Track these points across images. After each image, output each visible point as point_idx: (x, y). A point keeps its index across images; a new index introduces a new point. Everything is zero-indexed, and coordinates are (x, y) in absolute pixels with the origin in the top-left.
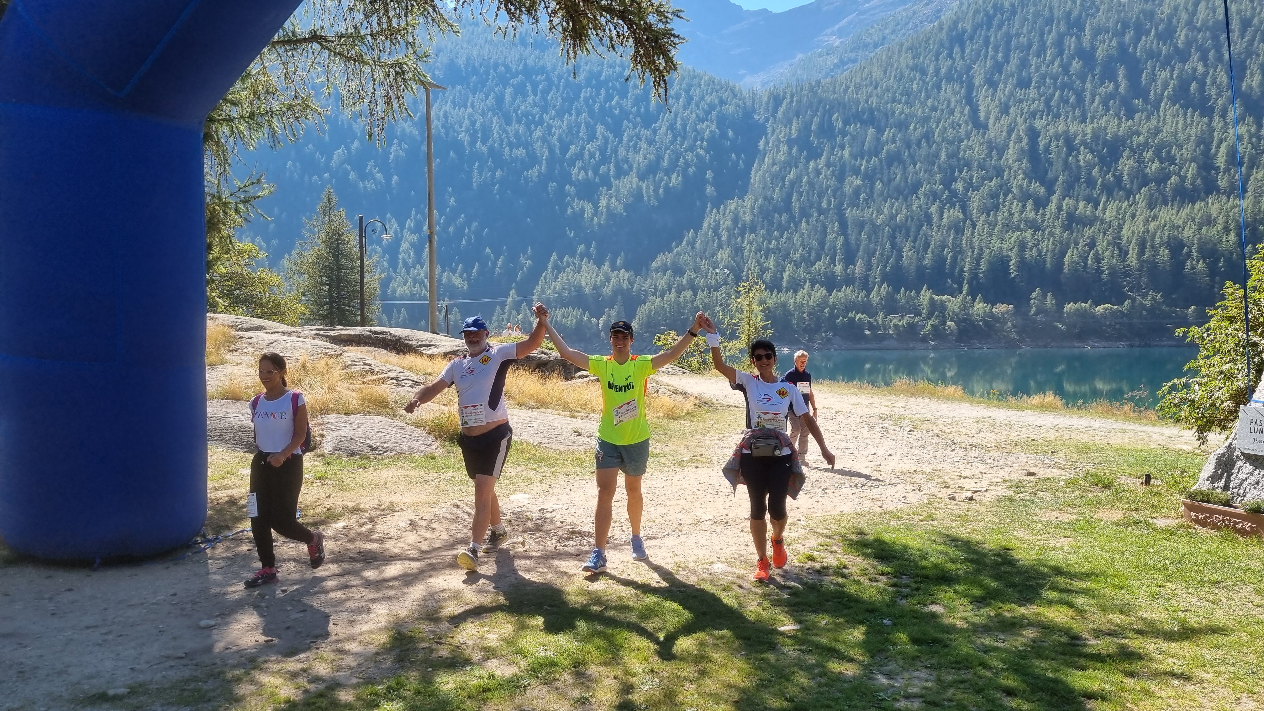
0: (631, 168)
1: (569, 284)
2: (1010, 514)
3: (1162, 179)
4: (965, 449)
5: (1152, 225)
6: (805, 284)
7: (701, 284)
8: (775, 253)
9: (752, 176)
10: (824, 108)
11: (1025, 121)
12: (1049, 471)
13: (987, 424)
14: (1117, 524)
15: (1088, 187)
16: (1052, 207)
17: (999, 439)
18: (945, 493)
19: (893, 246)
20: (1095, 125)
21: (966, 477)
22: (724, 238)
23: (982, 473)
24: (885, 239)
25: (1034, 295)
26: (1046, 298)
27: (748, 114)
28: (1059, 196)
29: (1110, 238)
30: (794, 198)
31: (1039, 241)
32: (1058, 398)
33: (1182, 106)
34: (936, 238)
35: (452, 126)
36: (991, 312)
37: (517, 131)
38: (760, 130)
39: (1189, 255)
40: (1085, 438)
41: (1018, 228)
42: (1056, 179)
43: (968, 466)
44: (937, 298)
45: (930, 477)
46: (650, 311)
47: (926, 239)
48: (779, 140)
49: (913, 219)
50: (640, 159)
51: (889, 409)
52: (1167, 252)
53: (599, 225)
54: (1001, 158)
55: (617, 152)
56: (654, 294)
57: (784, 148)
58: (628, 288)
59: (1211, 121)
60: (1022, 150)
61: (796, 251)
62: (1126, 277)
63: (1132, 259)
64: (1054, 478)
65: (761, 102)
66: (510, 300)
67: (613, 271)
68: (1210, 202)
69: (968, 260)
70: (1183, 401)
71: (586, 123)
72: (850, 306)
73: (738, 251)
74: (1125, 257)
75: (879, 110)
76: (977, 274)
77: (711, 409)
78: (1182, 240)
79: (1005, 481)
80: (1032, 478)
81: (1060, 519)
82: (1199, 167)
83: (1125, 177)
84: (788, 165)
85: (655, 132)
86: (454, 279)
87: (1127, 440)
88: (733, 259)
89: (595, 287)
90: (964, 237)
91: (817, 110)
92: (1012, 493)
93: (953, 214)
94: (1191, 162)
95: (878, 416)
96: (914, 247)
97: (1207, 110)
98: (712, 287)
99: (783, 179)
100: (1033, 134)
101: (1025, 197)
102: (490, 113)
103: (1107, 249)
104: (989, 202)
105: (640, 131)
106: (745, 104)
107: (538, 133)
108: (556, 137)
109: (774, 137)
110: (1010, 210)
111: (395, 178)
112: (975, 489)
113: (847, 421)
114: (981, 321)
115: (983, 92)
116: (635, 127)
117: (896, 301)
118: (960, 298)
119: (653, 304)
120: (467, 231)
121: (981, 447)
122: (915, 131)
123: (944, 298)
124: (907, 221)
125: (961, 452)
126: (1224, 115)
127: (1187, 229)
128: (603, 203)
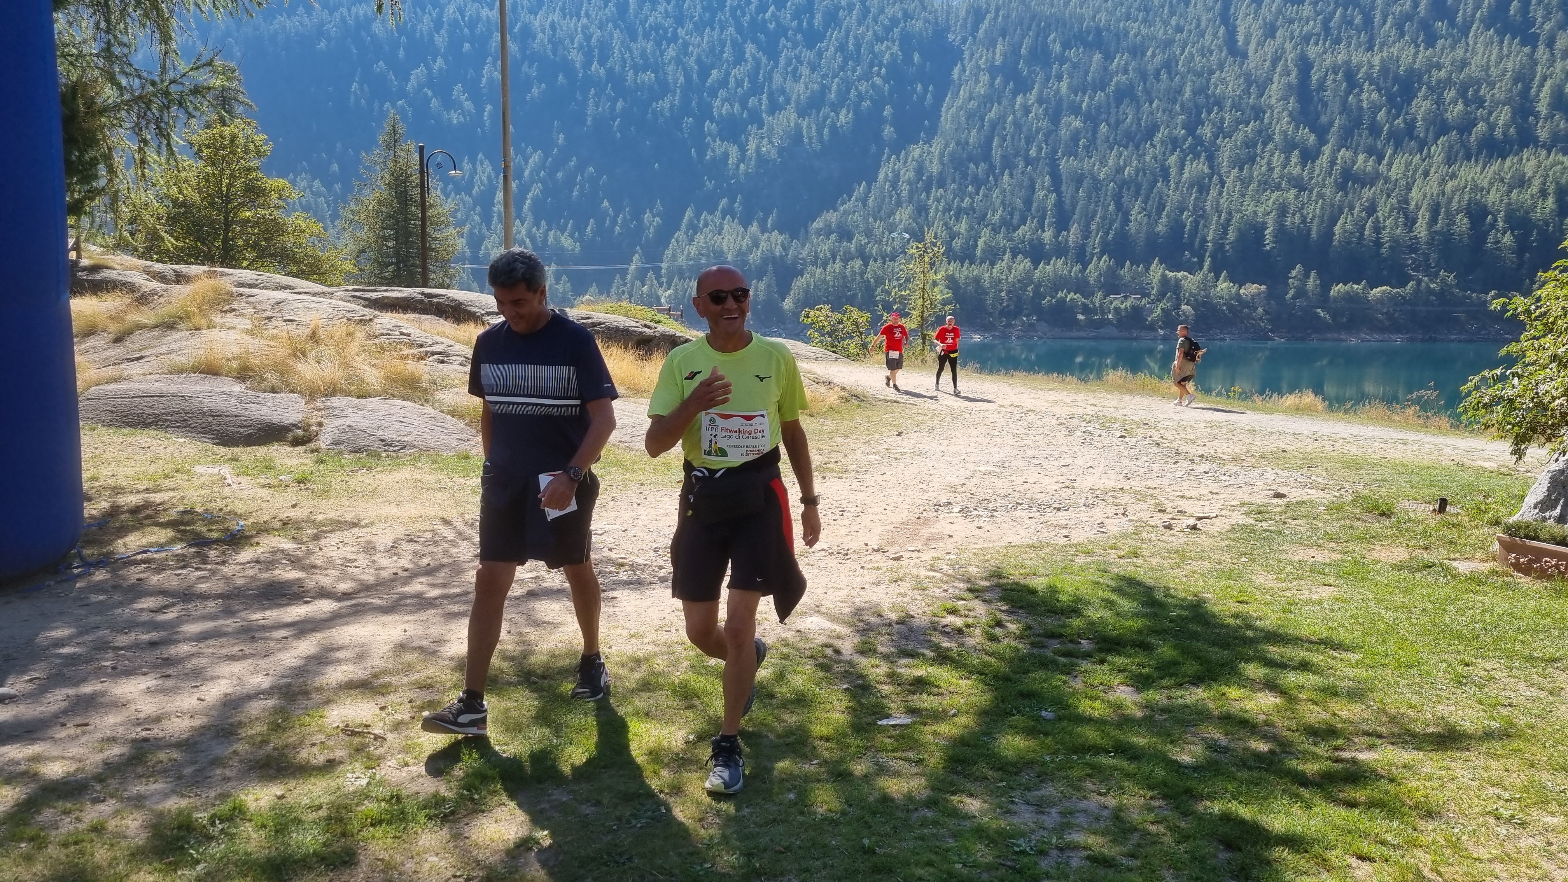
0: (788, 102)
1: (707, 247)
2: (1247, 550)
3: (1466, 126)
4: (1193, 461)
5: (1450, 186)
6: (1004, 254)
7: (874, 252)
8: (968, 214)
9: (943, 114)
10: (1039, 25)
11: (1295, 48)
12: (1303, 492)
13: (1225, 430)
14: (1399, 568)
15: (1371, 135)
16: (1323, 160)
17: (1238, 449)
18: (1158, 520)
19: (1119, 206)
20: (1385, 54)
21: (1191, 498)
22: (905, 194)
23: (1212, 493)
24: (1109, 199)
25: (1294, 273)
26: (1308, 277)
27: (940, 33)
28: (1333, 145)
29: (1394, 201)
30: (995, 143)
31: (1303, 204)
32: (1319, 399)
33: (1497, 32)
34: (1173, 197)
35: (561, 42)
36: (1238, 294)
37: (644, 51)
38: (954, 55)
39: (1493, 226)
40: (1354, 450)
41: (1278, 187)
42: (1331, 124)
43: (1194, 484)
44: (1170, 274)
45: (1140, 497)
46: (808, 285)
47: (1161, 198)
48: (978, 67)
49: (1145, 174)
50: (800, 90)
51: (1097, 409)
52: (1465, 220)
53: (747, 174)
54: (1262, 95)
55: (771, 79)
56: (814, 263)
57: (985, 78)
58: (781, 256)
59: (1533, 52)
60: (1289, 85)
61: (995, 211)
62: (1411, 252)
63: (1421, 229)
64: (1311, 502)
65: (957, 16)
66: (633, 267)
67: (763, 232)
68: (1525, 157)
69: (1213, 227)
70: (1496, 401)
71: (731, 41)
72: (1059, 284)
73: (922, 210)
74: (1412, 226)
75: (1108, 30)
76: (1223, 245)
77: (862, 404)
78: (1485, 206)
79: (1243, 504)
80: (1280, 501)
81: (1319, 558)
82: (1514, 113)
83: (1419, 123)
84: (988, 100)
85: (820, 54)
86: (563, 239)
87: (1409, 454)
88: (914, 220)
89: (740, 253)
90: (1210, 197)
91: (1029, 29)
92: (1252, 521)
93: (1197, 167)
94: (1504, 105)
95: (1082, 418)
96: (1144, 209)
97: (1530, 40)
98: (887, 255)
99: (982, 119)
100: (1305, 66)
101: (1289, 146)
102: (610, 25)
103: (1390, 216)
104: (1243, 153)
105: (801, 53)
106: (936, 19)
107: (671, 52)
108: (693, 59)
109: (973, 62)
110: (1269, 163)
111: (489, 107)
112: (1201, 515)
113: (1040, 423)
114: (1225, 304)
115: (1244, 8)
116: (795, 47)
117: (1119, 278)
118: (1199, 276)
119: (813, 276)
120: (579, 177)
121: (1211, 458)
122: (1154, 58)
123: (1180, 275)
124: (1137, 176)
125: (1187, 465)
126: (1550, 43)
127: (1493, 191)
128: (752, 146)
